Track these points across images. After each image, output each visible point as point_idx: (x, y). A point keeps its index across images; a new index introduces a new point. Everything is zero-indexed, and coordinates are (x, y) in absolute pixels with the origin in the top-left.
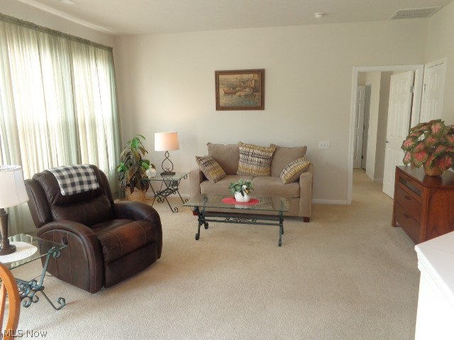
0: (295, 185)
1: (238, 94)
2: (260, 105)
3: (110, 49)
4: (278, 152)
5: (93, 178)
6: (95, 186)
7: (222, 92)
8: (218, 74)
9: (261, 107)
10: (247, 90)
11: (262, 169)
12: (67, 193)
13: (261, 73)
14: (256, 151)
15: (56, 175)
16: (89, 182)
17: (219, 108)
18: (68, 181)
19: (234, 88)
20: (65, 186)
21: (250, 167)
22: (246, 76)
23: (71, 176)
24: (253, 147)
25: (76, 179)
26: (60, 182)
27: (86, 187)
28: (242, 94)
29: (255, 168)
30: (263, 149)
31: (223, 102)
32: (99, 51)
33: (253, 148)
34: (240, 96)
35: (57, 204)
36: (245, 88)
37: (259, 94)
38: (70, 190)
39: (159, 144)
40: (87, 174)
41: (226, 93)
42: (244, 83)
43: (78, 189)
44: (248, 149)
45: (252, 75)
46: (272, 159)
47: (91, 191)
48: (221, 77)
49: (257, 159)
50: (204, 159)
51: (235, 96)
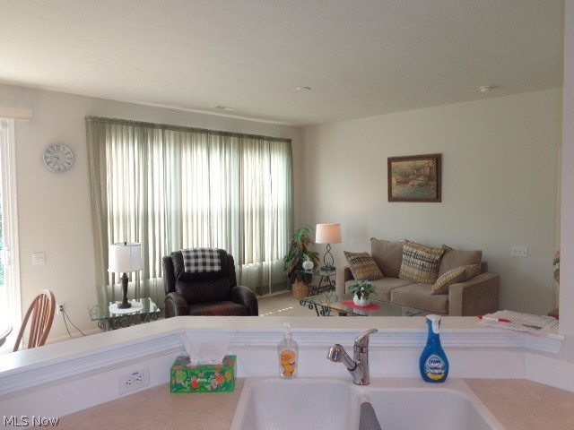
0: (442, 298)
1: (411, 183)
2: (435, 196)
3: (289, 141)
4: (447, 255)
5: (216, 261)
6: (217, 268)
7: (394, 181)
8: (391, 160)
9: (438, 198)
10: (421, 179)
11: (424, 274)
12: (189, 271)
13: (437, 159)
14: (420, 252)
15: (184, 255)
16: (212, 264)
17: (391, 199)
18: (193, 261)
19: (406, 176)
20: (188, 265)
21: (411, 270)
22: (420, 163)
23: (196, 257)
24: (418, 246)
25: (208, 260)
26: (185, 261)
27: (208, 268)
28: (416, 183)
29: (416, 272)
30: (430, 250)
31: (395, 192)
32: (275, 144)
33: (417, 248)
34: (413, 186)
35: (180, 279)
36: (418, 176)
37: (435, 183)
38: (193, 269)
39: (320, 235)
40: (212, 257)
41: (398, 182)
42: (417, 170)
43: (200, 268)
44: (411, 249)
45: (426, 161)
46: (439, 262)
47: (212, 272)
48: (394, 164)
49: (419, 262)
50: (353, 254)
51: (408, 186)
